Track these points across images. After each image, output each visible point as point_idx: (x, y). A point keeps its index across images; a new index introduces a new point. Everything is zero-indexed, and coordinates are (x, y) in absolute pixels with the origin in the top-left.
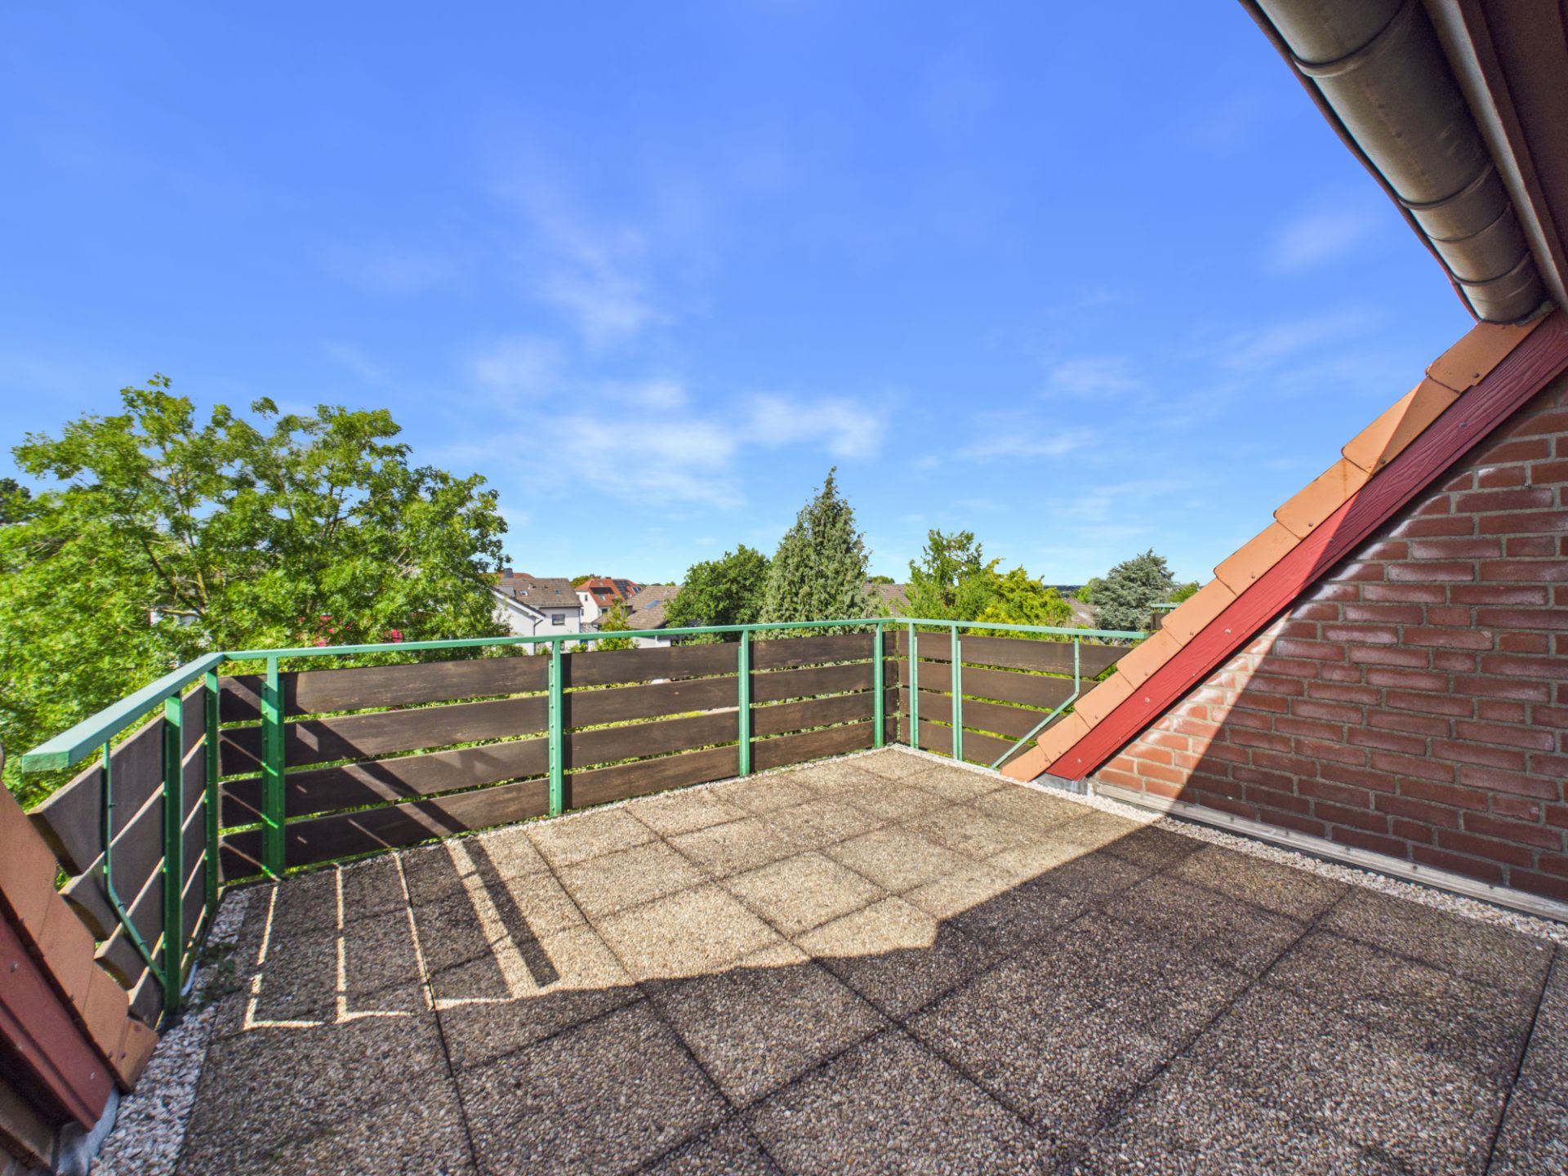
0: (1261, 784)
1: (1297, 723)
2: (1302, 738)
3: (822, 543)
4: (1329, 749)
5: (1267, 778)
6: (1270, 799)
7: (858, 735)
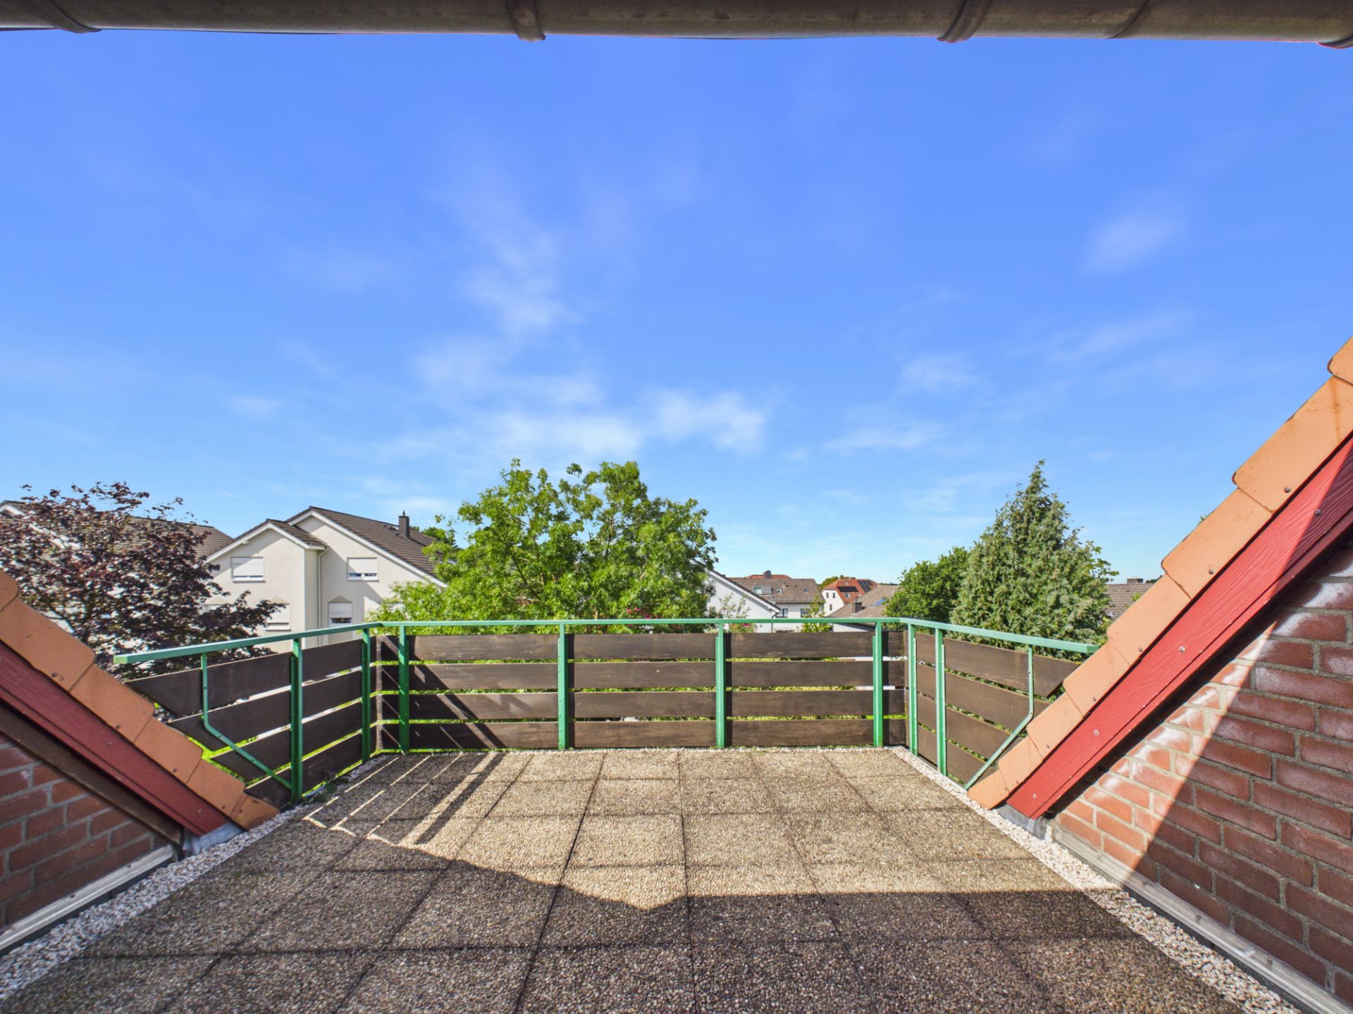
0: (1237, 878)
1: (1286, 797)
2: (1292, 821)
3: (1025, 540)
4: (1331, 847)
5: (1242, 870)
6: (1247, 902)
7: (851, 731)
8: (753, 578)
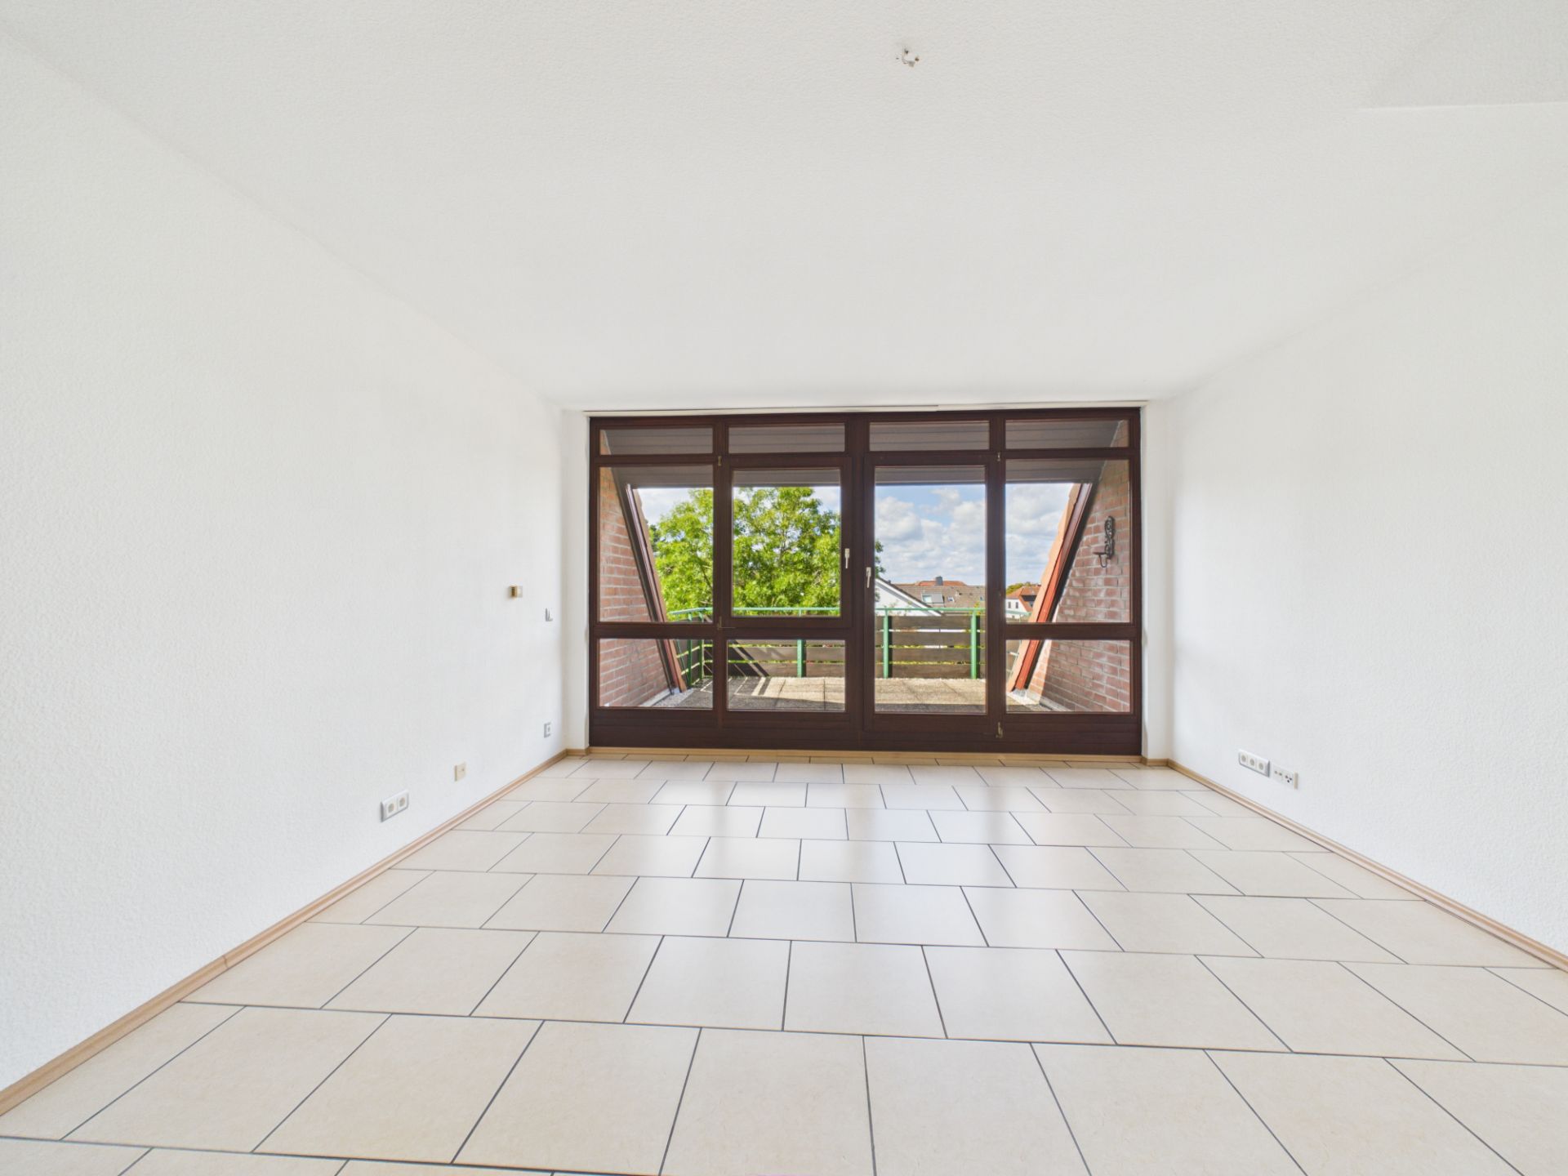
7: (958, 671)
8: (922, 584)
